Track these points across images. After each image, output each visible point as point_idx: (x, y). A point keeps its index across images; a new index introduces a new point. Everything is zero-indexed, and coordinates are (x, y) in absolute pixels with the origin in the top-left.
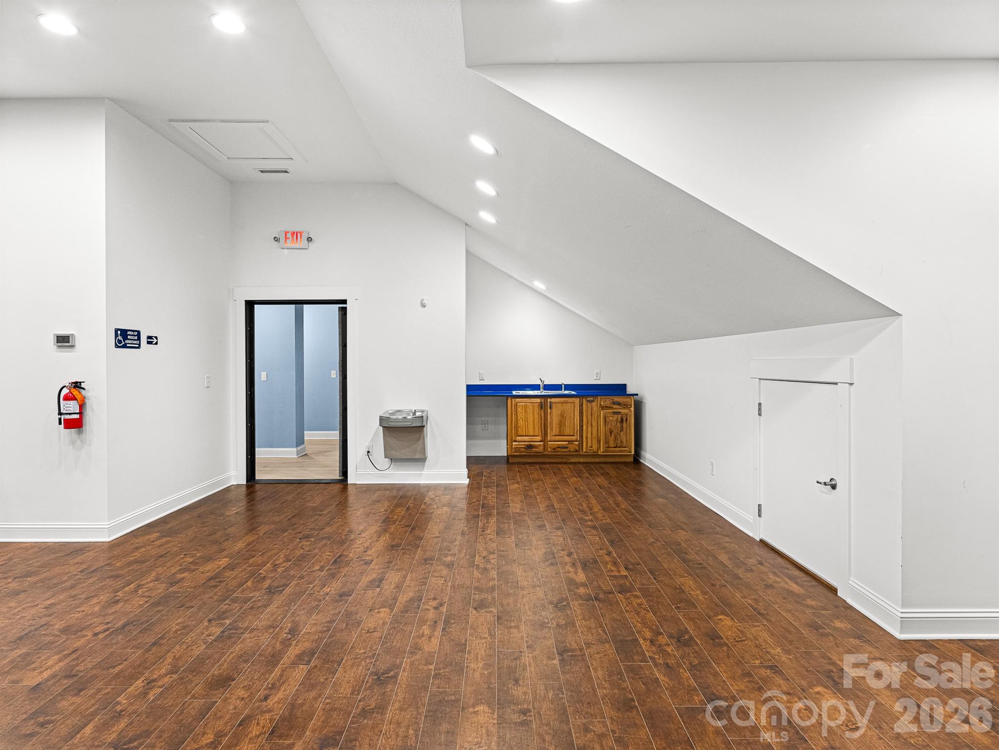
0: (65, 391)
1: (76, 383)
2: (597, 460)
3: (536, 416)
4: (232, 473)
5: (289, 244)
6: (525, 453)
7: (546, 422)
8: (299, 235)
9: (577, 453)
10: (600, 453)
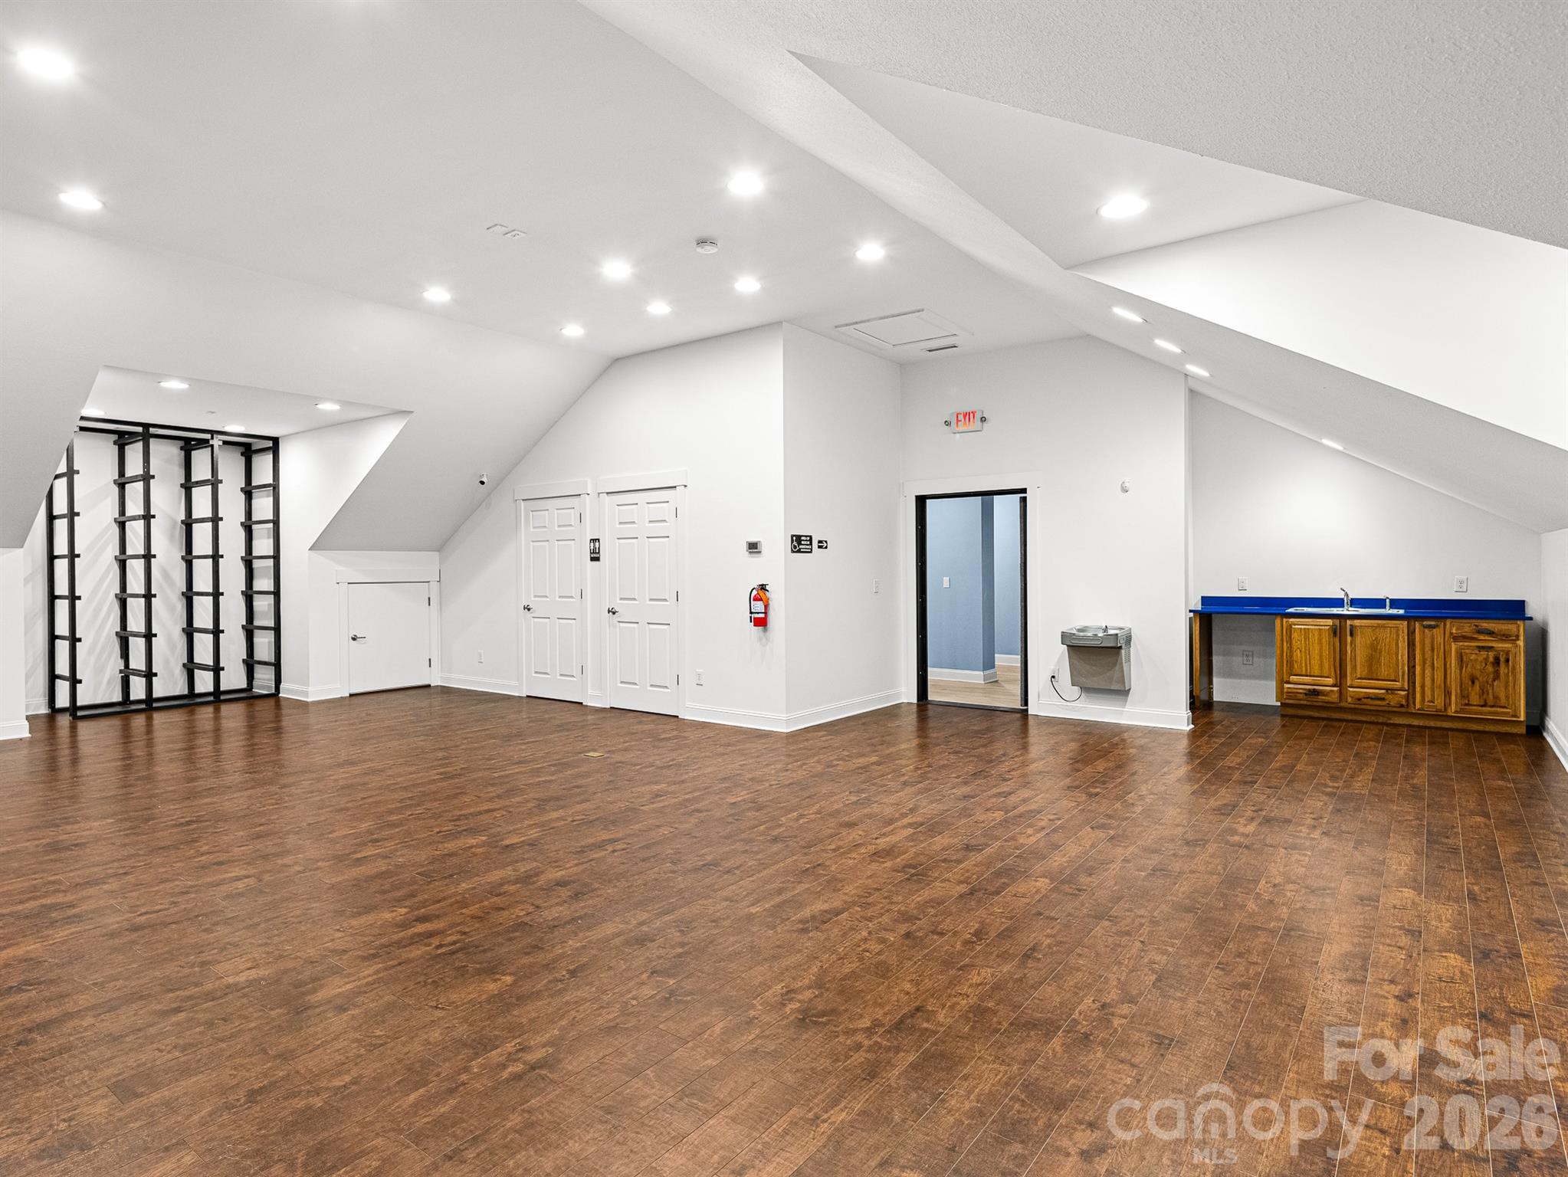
0: (755, 593)
1: (762, 585)
2: (1446, 725)
3: (1326, 647)
4: (903, 689)
5: (962, 428)
6: (1305, 703)
7: (1344, 657)
8: (971, 415)
9: (1404, 710)
10: (1450, 714)
